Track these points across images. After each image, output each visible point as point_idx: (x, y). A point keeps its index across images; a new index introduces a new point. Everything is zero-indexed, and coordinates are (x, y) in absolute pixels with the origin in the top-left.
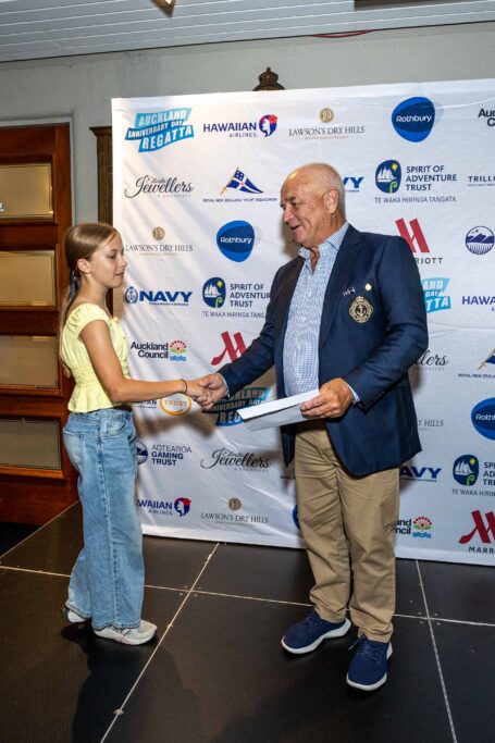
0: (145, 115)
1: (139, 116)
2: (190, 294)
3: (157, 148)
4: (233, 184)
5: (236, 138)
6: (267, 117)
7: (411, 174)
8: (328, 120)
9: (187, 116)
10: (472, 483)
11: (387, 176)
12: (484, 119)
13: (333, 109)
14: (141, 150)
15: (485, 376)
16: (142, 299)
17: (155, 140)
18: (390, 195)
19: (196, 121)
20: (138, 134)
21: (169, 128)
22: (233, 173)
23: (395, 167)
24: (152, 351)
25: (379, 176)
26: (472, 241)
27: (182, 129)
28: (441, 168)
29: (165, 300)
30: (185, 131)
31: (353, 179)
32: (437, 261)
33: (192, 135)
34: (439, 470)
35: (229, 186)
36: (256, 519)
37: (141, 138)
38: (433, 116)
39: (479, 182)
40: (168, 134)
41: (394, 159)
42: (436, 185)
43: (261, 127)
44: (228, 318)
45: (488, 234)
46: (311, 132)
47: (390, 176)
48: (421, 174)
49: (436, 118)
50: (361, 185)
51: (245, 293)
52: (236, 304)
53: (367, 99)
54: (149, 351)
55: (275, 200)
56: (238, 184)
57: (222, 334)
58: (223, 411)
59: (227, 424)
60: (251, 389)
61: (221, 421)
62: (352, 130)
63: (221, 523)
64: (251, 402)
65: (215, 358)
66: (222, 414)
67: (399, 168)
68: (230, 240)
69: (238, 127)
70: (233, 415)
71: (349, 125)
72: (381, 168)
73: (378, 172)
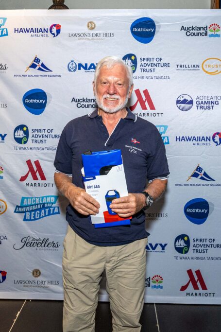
2: (5, 135)
4: (33, 66)
5: (35, 37)
6: (55, 25)
7: (143, 63)
8: (92, 29)
9: (4, 23)
10: (186, 252)
11: (128, 63)
12: (184, 32)
13: (95, 22)
15: (191, 185)
19: (10, 26)
22: (33, 59)
23: (133, 58)
26: (181, 103)
28: (161, 59)
30: (2, 32)
32: (160, 115)
33: (7, 35)
34: (166, 245)
35: (30, 67)
36: (51, 282)
39: (183, 68)
41: (132, 53)
42: (157, 69)
43: (51, 32)
44: (31, 151)
45: (189, 99)
46: (82, 35)
47: (131, 63)
48: (149, 63)
49: (156, 30)
51: (42, 135)
52: (36, 142)
53: (115, 17)
55: (60, 76)
56: (36, 66)
57: (27, 161)
58: (28, 211)
59: (30, 220)
60: (46, 197)
61: (27, 218)
62: (106, 35)
63: (27, 286)
64: (46, 205)
65: (22, 177)
66: (27, 213)
67: (136, 59)
68: (31, 101)
69: (37, 31)
70: (34, 214)
71: (105, 32)
72: (125, 58)
73: (123, 60)
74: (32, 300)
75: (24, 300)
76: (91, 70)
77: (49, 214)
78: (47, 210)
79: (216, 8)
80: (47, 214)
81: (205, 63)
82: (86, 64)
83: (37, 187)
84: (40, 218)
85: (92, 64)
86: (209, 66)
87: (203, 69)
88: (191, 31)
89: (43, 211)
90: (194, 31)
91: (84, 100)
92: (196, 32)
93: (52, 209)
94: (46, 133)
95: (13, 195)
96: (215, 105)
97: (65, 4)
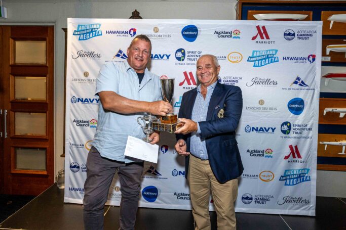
0: (82, 26)
1: (79, 26)
2: (99, 100)
3: (86, 39)
4: (118, 55)
5: (119, 37)
6: (132, 29)
7: (189, 54)
8: (157, 32)
9: (99, 27)
11: (180, 54)
12: (216, 35)
13: (158, 27)
14: (80, 39)
16: (78, 101)
17: (86, 36)
18: (181, 62)
19: (103, 29)
20: (78, 33)
21: (92, 31)
22: (118, 51)
24: (82, 124)
25: (177, 55)
27: (97, 32)
28: (201, 52)
29: (88, 102)
30: (98, 33)
31: (166, 55)
33: (101, 35)
35: (116, 56)
37: (80, 35)
38: (197, 32)
40: (91, 34)
41: (183, 48)
43: (130, 33)
45: (219, 79)
46: (150, 36)
47: (181, 55)
48: (193, 54)
50: (170, 57)
53: (171, 24)
54: (81, 123)
56: (120, 55)
62: (166, 36)
63: (111, 197)
67: (184, 52)
69: (121, 32)
71: (165, 34)
72: (177, 51)
73: (176, 53)
74: (115, 206)
75: (109, 206)
79: (239, 19)
81: (230, 56)
86: (233, 57)
87: (229, 59)
88: (221, 34)
90: (223, 34)
92: (224, 35)
96: (235, 83)
97: (140, 15)
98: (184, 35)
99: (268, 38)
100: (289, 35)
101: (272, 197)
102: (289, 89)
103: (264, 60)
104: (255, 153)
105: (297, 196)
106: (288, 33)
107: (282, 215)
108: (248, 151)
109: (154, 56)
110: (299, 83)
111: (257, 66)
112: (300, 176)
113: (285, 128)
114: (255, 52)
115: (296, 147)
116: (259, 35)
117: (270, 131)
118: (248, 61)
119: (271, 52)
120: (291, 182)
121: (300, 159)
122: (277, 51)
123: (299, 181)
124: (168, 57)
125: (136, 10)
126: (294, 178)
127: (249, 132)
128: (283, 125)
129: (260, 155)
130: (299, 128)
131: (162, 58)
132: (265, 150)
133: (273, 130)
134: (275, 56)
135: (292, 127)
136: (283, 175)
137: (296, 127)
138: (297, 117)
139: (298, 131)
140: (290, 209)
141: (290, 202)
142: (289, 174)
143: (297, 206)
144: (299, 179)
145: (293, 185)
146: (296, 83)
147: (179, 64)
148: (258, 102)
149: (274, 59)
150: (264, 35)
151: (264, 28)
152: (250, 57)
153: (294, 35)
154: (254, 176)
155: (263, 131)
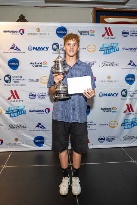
2: (0, 79)
4: (12, 48)
5: (12, 35)
6: (21, 29)
7: (61, 47)
8: (39, 31)
11: (55, 47)
13: (40, 28)
22: (12, 45)
23: (57, 45)
25: (53, 47)
31: (46, 47)
35: (11, 48)
36: (23, 143)
41: (57, 42)
43: (20, 32)
44: (12, 86)
46: (34, 34)
49: (67, 32)
51: (17, 79)
52: (14, 82)
53: (48, 26)
55: (25, 52)
56: (14, 48)
57: (11, 91)
58: (12, 113)
59: (13, 117)
60: (20, 106)
61: (11, 116)
62: (45, 34)
63: (13, 146)
64: (20, 110)
65: (9, 98)
66: (11, 114)
67: (58, 45)
68: (12, 64)
69: (13, 32)
70: (15, 114)
71: (44, 33)
72: (54, 44)
73: (53, 46)
74: (15, 151)
75: (11, 152)
76: (39, 50)
77: (22, 114)
78: (20, 112)
80: (20, 114)
81: (88, 47)
82: (36, 47)
83: (16, 102)
84: (17, 116)
85: (39, 47)
86: (90, 48)
89: (19, 113)
90: (83, 33)
91: (36, 63)
92: (84, 33)
93: (22, 111)
94: (19, 78)
95: (5, 106)
96: (92, 65)
97: (25, 18)
98: (58, 34)
99: (112, 35)
100: (125, 33)
101: (117, 137)
102: (126, 68)
103: (110, 50)
104: (106, 110)
105: (131, 135)
106: (124, 32)
107: (123, 147)
108: (102, 109)
109: (37, 48)
110: (131, 65)
111: (105, 54)
112: (133, 123)
113: (124, 93)
114: (104, 45)
115: (131, 105)
116: (106, 33)
117: (115, 95)
118: (100, 50)
119: (114, 44)
120: (128, 127)
121: (133, 112)
122: (118, 44)
123: (132, 126)
124: (47, 48)
125: (22, 15)
126: (129, 124)
127: (102, 97)
128: (122, 91)
129: (109, 111)
130: (132, 93)
131: (43, 49)
132: (112, 108)
133: (117, 95)
134: (117, 47)
135: (128, 93)
136: (123, 123)
137: (131, 92)
138: (131, 86)
139: (131, 95)
140: (128, 143)
141: (127, 139)
142: (127, 122)
143: (131, 141)
144: (132, 125)
145: (129, 128)
146: (130, 64)
147: (55, 53)
148: (107, 77)
149: (116, 49)
150: (110, 34)
151: (109, 28)
152: (101, 48)
153: (128, 33)
154: (106, 125)
155: (111, 96)
